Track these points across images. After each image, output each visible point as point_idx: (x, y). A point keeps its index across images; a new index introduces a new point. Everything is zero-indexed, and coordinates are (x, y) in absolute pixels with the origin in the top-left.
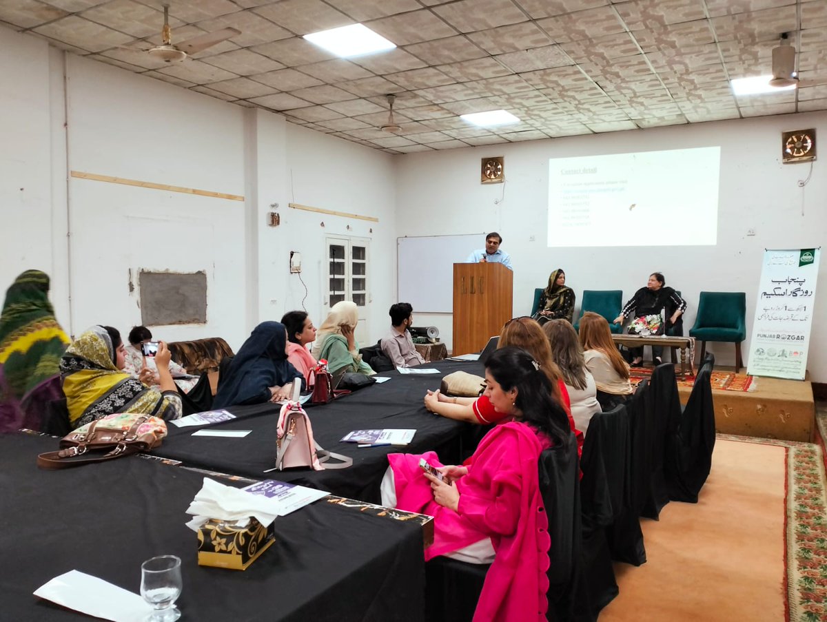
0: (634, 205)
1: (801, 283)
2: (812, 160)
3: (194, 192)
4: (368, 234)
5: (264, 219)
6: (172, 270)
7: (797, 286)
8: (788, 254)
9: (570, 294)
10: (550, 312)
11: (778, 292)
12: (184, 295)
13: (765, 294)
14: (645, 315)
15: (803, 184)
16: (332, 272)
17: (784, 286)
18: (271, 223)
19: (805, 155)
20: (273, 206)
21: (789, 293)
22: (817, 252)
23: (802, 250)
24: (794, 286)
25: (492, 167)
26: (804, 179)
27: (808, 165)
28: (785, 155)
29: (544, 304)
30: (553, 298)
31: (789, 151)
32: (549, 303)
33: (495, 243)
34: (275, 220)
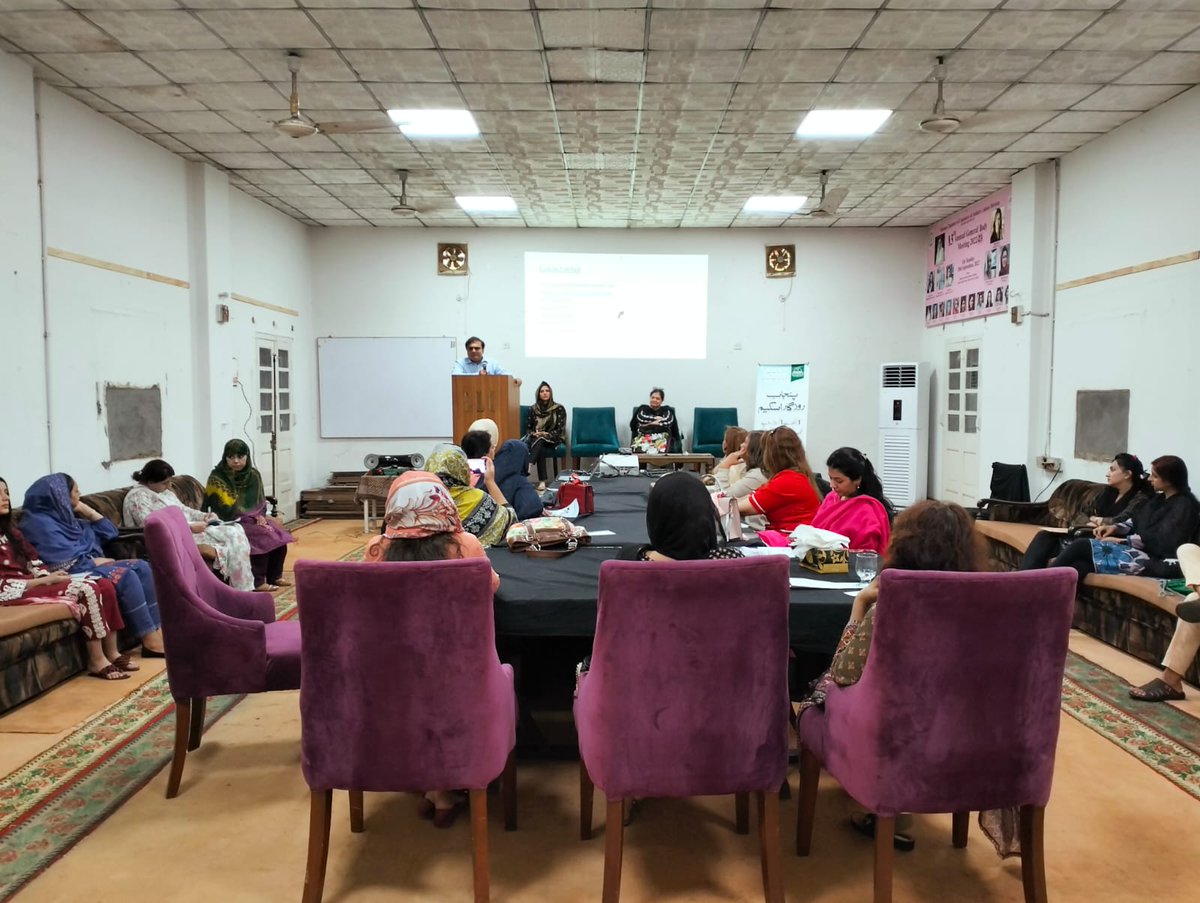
0: (622, 313)
1: (794, 397)
2: (792, 276)
3: (149, 276)
4: (289, 333)
5: (213, 315)
6: (132, 385)
7: (790, 400)
8: (780, 369)
9: (561, 411)
10: (545, 433)
11: (774, 406)
12: (142, 418)
13: (762, 408)
14: (650, 434)
15: (784, 299)
16: (263, 385)
17: (779, 401)
18: (220, 319)
19: (785, 271)
20: (221, 296)
21: (783, 407)
22: (805, 366)
23: (793, 366)
24: (788, 401)
25: (452, 253)
26: (785, 295)
27: (789, 279)
28: (769, 269)
29: (534, 424)
30: (544, 417)
31: (771, 264)
32: (541, 422)
33: (477, 348)
34: (224, 314)
